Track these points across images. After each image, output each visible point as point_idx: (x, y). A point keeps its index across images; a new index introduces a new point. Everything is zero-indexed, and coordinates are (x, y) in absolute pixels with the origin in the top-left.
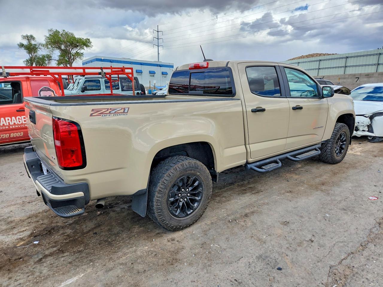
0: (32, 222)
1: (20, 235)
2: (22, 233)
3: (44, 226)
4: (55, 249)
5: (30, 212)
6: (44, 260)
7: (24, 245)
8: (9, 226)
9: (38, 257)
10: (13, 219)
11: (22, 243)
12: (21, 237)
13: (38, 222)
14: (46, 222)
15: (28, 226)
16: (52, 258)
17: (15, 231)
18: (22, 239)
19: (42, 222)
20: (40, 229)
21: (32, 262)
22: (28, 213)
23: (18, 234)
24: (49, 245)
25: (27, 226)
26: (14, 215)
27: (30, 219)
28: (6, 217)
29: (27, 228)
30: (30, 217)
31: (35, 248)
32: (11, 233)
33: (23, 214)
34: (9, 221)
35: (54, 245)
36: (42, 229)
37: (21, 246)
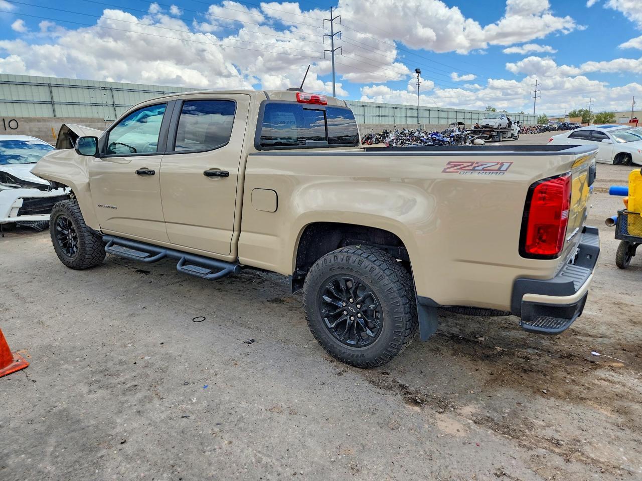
0: (583, 387)
1: (613, 376)
2: (609, 379)
3: (569, 368)
4: (579, 337)
5: (574, 410)
6: (599, 335)
7: (614, 361)
8: (626, 404)
9: (604, 340)
10: (614, 416)
11: (615, 364)
12: (612, 373)
13: (573, 381)
14: (562, 373)
15: (594, 384)
16: (588, 333)
17: (618, 389)
18: (613, 369)
19: (568, 376)
20: (580, 368)
21: (612, 340)
22: (579, 411)
23: (615, 380)
24: (583, 344)
25: (596, 385)
26: (608, 425)
27: (583, 395)
28: (628, 431)
29: (596, 382)
30: (583, 399)
31: (601, 350)
32: (626, 389)
33: (590, 414)
34: (622, 416)
35: (576, 341)
36: (576, 366)
37: (618, 362)
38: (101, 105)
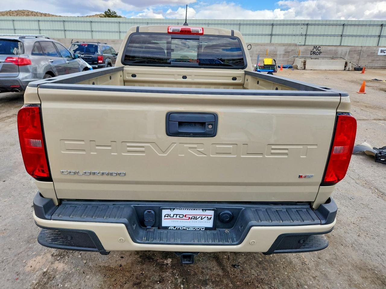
38: (297, 35)
